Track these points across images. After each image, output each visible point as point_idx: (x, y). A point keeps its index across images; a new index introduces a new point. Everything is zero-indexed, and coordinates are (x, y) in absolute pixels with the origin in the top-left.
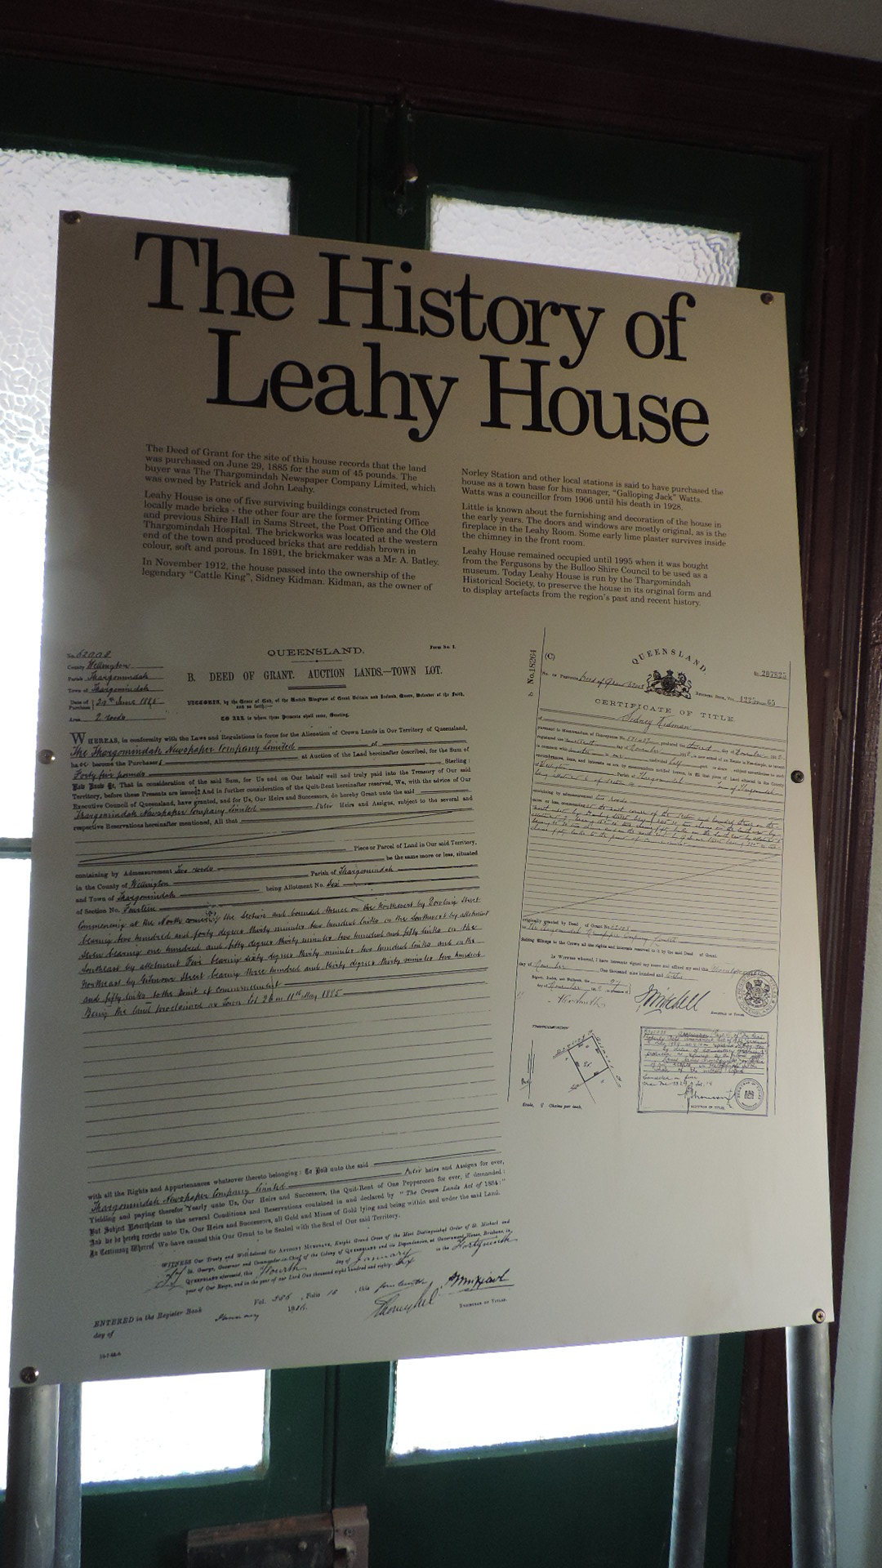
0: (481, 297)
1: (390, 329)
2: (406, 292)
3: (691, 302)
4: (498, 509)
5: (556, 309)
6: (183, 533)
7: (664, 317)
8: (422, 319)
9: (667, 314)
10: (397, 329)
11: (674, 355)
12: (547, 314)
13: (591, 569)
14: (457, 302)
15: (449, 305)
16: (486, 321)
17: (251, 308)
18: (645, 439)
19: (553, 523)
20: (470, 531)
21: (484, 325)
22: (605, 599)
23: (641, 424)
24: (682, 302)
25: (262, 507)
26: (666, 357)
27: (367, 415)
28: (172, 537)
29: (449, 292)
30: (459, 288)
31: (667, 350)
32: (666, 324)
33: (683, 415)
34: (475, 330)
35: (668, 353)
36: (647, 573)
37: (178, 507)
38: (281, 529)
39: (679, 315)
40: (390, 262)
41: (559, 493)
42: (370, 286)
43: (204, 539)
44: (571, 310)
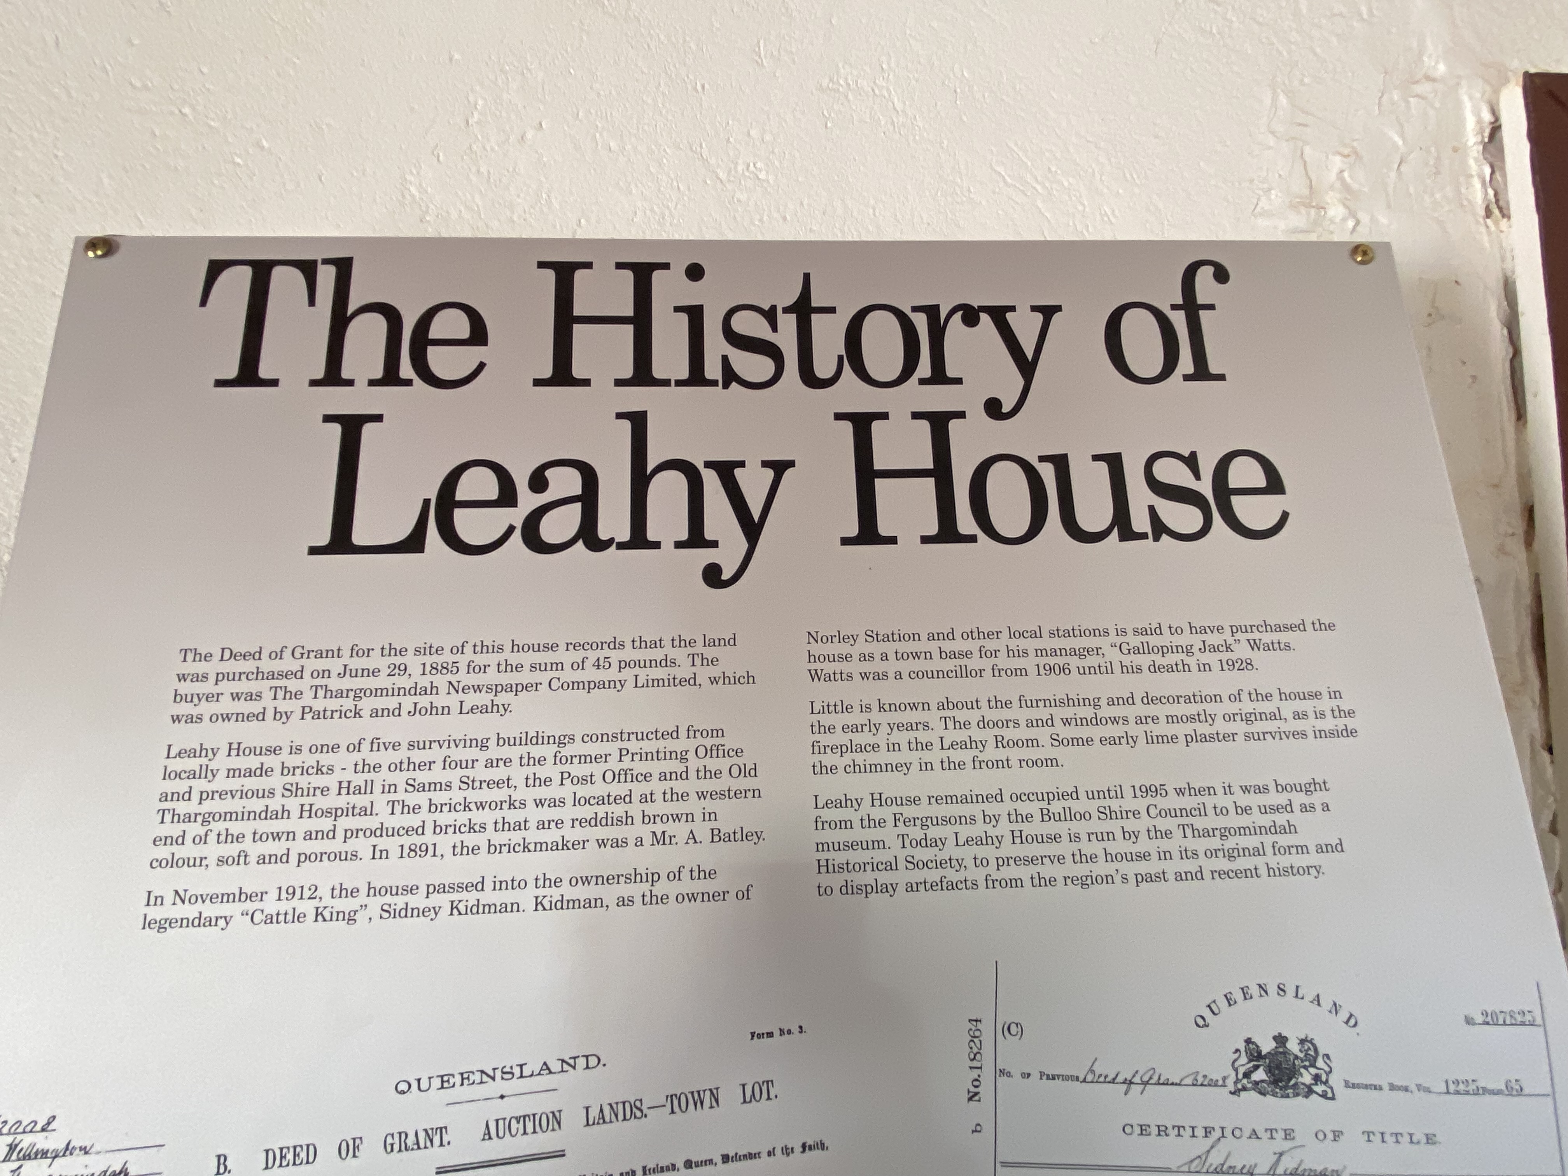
0: (832, 310)
1: (666, 383)
2: (695, 314)
3: (1221, 275)
4: (881, 708)
5: (970, 316)
6: (235, 828)
7: (1174, 307)
8: (725, 359)
9: (1180, 301)
10: (679, 383)
11: (1201, 372)
12: (956, 327)
13: (1083, 816)
14: (788, 323)
15: (775, 329)
16: (843, 352)
17: (406, 370)
18: (1164, 537)
19: (995, 724)
20: (829, 759)
21: (840, 358)
22: (1118, 879)
23: (1152, 509)
24: (1204, 277)
25: (402, 754)
26: (1187, 378)
27: (621, 546)
28: (212, 837)
29: (774, 308)
30: (792, 298)
31: (1186, 363)
32: (1179, 320)
33: (1234, 482)
34: (823, 368)
35: (1191, 370)
36: (1202, 812)
37: (232, 773)
38: (440, 797)
39: (1201, 300)
40: (666, 266)
41: (1003, 661)
42: (629, 312)
43: (277, 836)
44: (999, 314)
